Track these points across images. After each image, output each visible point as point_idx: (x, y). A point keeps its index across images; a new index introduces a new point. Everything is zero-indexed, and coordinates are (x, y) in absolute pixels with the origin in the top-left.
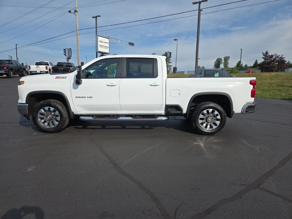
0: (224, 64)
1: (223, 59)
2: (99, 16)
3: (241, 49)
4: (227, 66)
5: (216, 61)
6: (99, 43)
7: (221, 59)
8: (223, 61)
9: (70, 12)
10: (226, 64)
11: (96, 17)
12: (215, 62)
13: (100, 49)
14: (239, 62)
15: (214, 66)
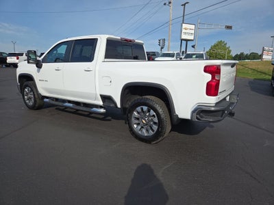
2: (187, 3)
6: (184, 31)
9: (165, 4)
11: (184, 5)
13: (184, 37)
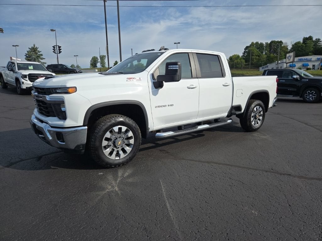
0: (101, 63)
1: (99, 58)
3: (132, 49)
4: (105, 65)
5: (92, 59)
7: (97, 58)
8: (99, 60)
10: (103, 63)
12: (91, 61)
14: (115, 62)
15: (91, 65)
